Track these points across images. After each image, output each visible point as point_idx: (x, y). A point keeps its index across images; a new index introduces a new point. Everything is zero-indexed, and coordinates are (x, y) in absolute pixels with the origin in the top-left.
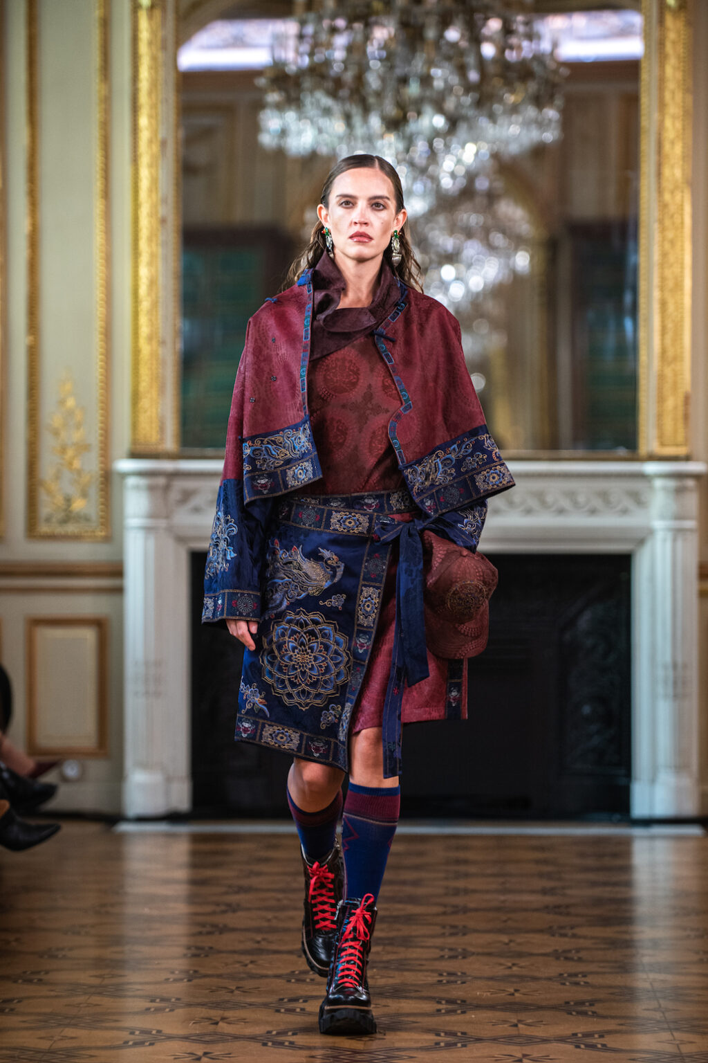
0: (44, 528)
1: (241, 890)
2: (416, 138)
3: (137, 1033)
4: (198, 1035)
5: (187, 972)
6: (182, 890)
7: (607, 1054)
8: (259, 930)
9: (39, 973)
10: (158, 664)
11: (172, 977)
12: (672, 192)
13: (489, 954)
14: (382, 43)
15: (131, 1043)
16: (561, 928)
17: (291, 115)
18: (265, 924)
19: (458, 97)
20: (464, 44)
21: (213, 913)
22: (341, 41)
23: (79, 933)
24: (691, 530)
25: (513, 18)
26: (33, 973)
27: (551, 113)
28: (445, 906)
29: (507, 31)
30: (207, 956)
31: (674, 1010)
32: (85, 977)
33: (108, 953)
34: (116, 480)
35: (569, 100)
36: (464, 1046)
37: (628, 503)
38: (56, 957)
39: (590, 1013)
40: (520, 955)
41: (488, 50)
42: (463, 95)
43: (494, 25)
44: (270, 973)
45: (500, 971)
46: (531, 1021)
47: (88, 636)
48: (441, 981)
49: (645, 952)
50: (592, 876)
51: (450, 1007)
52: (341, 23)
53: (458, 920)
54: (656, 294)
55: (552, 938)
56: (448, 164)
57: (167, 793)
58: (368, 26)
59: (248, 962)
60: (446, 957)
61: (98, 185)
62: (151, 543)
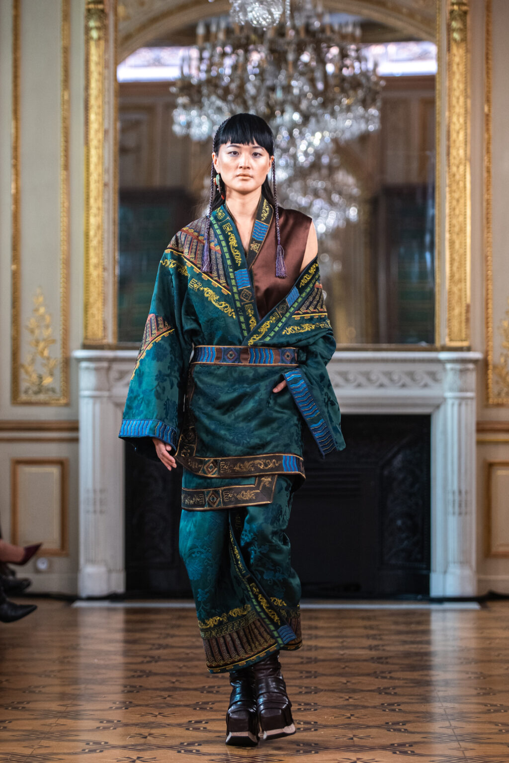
0: (23, 397)
1: (161, 647)
2: (281, 128)
3: (91, 743)
4: (133, 745)
5: (124, 703)
6: (119, 647)
7: (415, 758)
8: (173, 674)
9: (22, 703)
10: (102, 491)
11: (114, 706)
12: (458, 167)
13: (333, 691)
14: (257, 63)
15: (87, 751)
16: (382, 672)
17: (194, 113)
18: (178, 670)
19: (310, 101)
20: (314, 64)
21: (142, 663)
22: (229, 62)
23: (49, 676)
24: (471, 398)
25: (348, 47)
26: (18, 703)
27: (374, 111)
28: (302, 658)
29: (344, 55)
30: (138, 692)
31: (461, 728)
32: (54, 706)
33: (69, 689)
34: (73, 363)
35: (385, 102)
36: (317, 752)
37: (428, 380)
38: (34, 692)
39: (403, 730)
40: (354, 691)
41: (330, 68)
42: (313, 99)
43: (334, 51)
44: (181, 703)
45: (341, 702)
46: (362, 735)
47: (54, 471)
48: (300, 709)
49: (440, 688)
50: (403, 637)
51: (306, 726)
52: (228, 49)
53: (312, 668)
54: (447, 236)
55: (376, 680)
56: (303, 146)
57: (109, 580)
58: (247, 51)
59: (167, 696)
60: (303, 692)
61: (61, 161)
62: (98, 407)
